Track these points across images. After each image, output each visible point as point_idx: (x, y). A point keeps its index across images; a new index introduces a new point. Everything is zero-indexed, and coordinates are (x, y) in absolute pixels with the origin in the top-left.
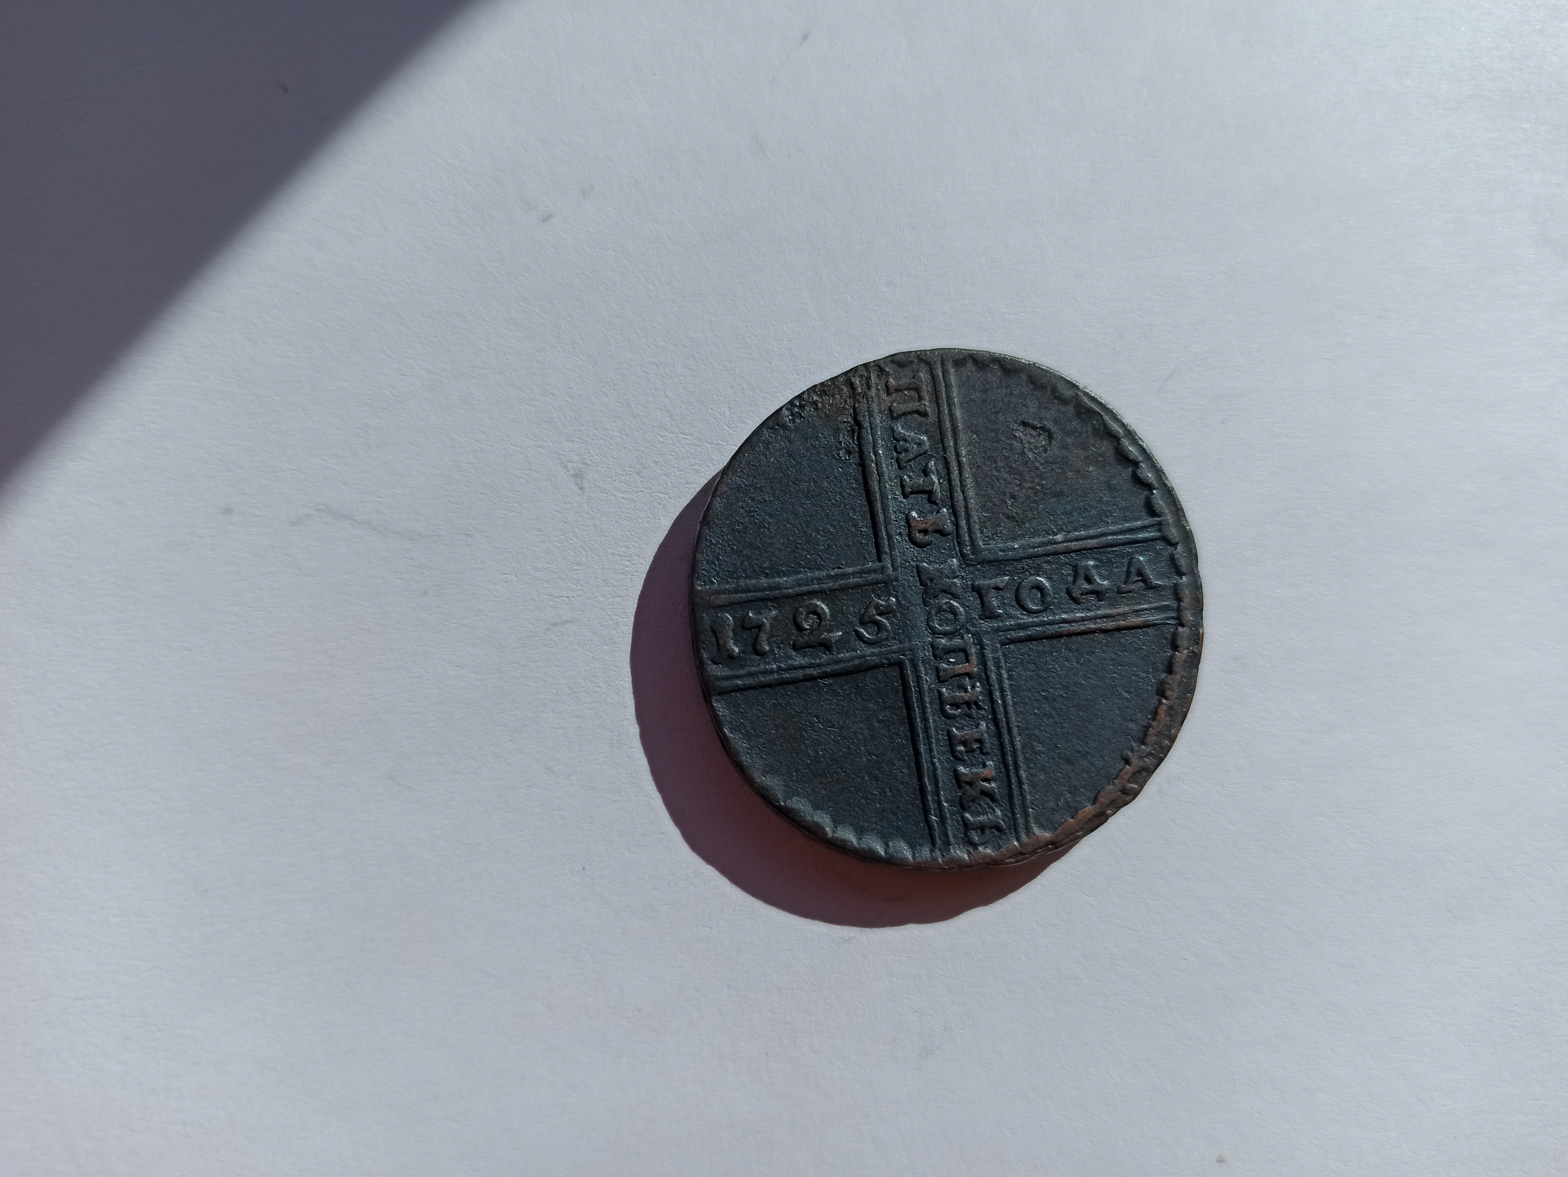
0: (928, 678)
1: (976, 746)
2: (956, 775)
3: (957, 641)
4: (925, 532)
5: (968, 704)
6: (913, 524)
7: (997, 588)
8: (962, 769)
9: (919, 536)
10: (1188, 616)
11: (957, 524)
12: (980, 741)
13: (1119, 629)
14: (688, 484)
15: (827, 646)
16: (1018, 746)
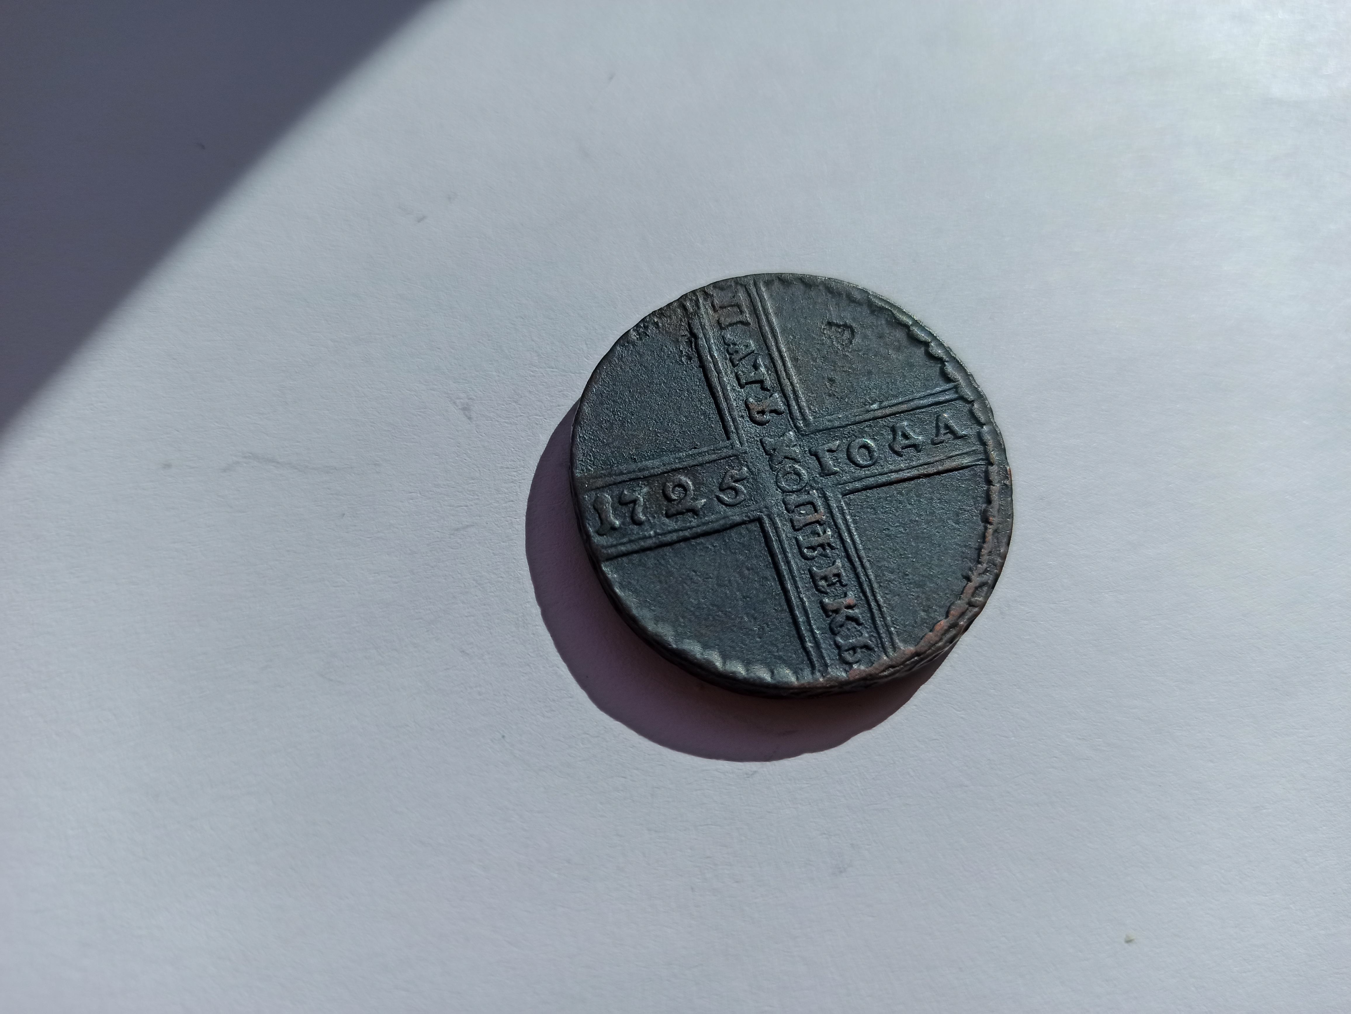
0: (785, 530)
1: (835, 580)
2: (823, 606)
3: (804, 497)
4: (762, 412)
5: (822, 546)
6: (751, 407)
7: (830, 451)
8: (826, 600)
9: (758, 417)
10: (994, 455)
11: (789, 406)
12: (838, 575)
13: (939, 473)
14: (559, 406)
15: (694, 512)
16: (872, 577)
